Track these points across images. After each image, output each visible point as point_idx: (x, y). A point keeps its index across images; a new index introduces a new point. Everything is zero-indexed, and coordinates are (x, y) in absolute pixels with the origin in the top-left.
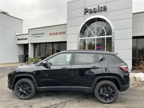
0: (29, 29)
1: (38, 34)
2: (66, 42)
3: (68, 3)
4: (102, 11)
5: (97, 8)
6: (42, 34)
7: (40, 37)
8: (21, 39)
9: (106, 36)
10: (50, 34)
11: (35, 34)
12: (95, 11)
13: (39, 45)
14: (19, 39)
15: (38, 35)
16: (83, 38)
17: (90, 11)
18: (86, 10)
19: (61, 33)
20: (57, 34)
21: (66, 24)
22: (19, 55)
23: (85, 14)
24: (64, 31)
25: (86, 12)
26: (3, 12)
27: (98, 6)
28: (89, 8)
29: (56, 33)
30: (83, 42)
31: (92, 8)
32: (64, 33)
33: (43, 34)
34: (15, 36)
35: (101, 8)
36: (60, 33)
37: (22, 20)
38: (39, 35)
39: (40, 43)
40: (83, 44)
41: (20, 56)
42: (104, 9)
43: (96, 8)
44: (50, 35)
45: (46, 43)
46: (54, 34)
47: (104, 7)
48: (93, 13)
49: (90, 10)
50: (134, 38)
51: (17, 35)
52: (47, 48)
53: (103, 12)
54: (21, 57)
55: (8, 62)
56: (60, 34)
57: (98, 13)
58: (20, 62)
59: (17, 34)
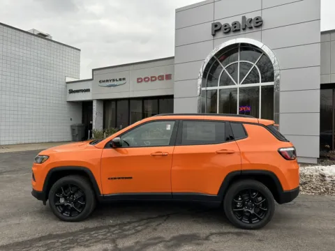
0: (93, 70)
1: (114, 80)
2: (172, 97)
3: (178, 11)
4: (251, 28)
5: (241, 22)
6: (120, 80)
7: (116, 86)
8: (77, 91)
9: (260, 84)
10: (138, 79)
11: (107, 81)
12: (236, 28)
13: (114, 103)
14: (71, 92)
15: (112, 83)
16: (209, 88)
17: (225, 29)
18: (216, 26)
19: (161, 78)
20: (153, 79)
21: (173, 58)
22: (71, 124)
23: (214, 35)
24: (168, 73)
25: (216, 31)
26: (40, 34)
27: (244, 18)
28: (223, 23)
29: (152, 77)
30: (209, 96)
31: (230, 22)
32: (168, 77)
33: (124, 79)
34: (64, 83)
35: (250, 22)
36: (159, 77)
37: (80, 50)
38: (115, 83)
39: (116, 100)
40: (209, 101)
41: (74, 128)
42: (257, 23)
43: (238, 22)
44: (138, 82)
45: (129, 99)
46: (146, 79)
47: (257, 19)
48: (232, 34)
49: (226, 26)
50: (323, 87)
51: (67, 83)
52: (131, 111)
53: (255, 29)
54: (76, 128)
55: (50, 140)
56: (160, 80)
57: (242, 32)
58: (74, 140)
59: (68, 80)
